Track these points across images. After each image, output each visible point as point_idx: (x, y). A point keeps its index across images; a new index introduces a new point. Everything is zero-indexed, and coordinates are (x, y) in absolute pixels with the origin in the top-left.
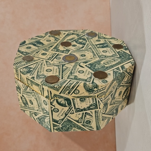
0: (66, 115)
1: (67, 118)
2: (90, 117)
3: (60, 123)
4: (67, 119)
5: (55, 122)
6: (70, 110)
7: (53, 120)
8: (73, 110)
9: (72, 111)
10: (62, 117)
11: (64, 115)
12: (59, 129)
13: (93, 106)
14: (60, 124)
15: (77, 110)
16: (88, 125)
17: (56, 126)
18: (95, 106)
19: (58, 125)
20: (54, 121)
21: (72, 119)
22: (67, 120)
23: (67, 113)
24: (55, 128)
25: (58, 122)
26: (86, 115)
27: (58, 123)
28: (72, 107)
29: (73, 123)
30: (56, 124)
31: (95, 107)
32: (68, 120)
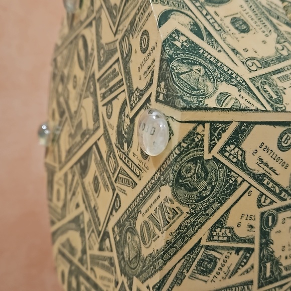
0: (259, 178)
1: (244, 180)
2: (232, 269)
3: (227, 154)
4: (240, 180)
5: (237, 132)
6: (274, 193)
7: (249, 123)
8: (272, 202)
9: (268, 201)
10: (251, 162)
11: (259, 170)
12: (197, 146)
13: (272, 272)
14: (222, 151)
15: (270, 218)
16: (193, 267)
17: (211, 135)
18: (270, 277)
19: (220, 144)
20: (240, 127)
21: (236, 202)
22: (236, 181)
23: (265, 182)
24: (206, 131)
25: (232, 146)
26: (241, 253)
27: (228, 143)
28: (286, 200)
29: (216, 205)
30: (225, 136)
31: (266, 279)
32: (234, 187)
